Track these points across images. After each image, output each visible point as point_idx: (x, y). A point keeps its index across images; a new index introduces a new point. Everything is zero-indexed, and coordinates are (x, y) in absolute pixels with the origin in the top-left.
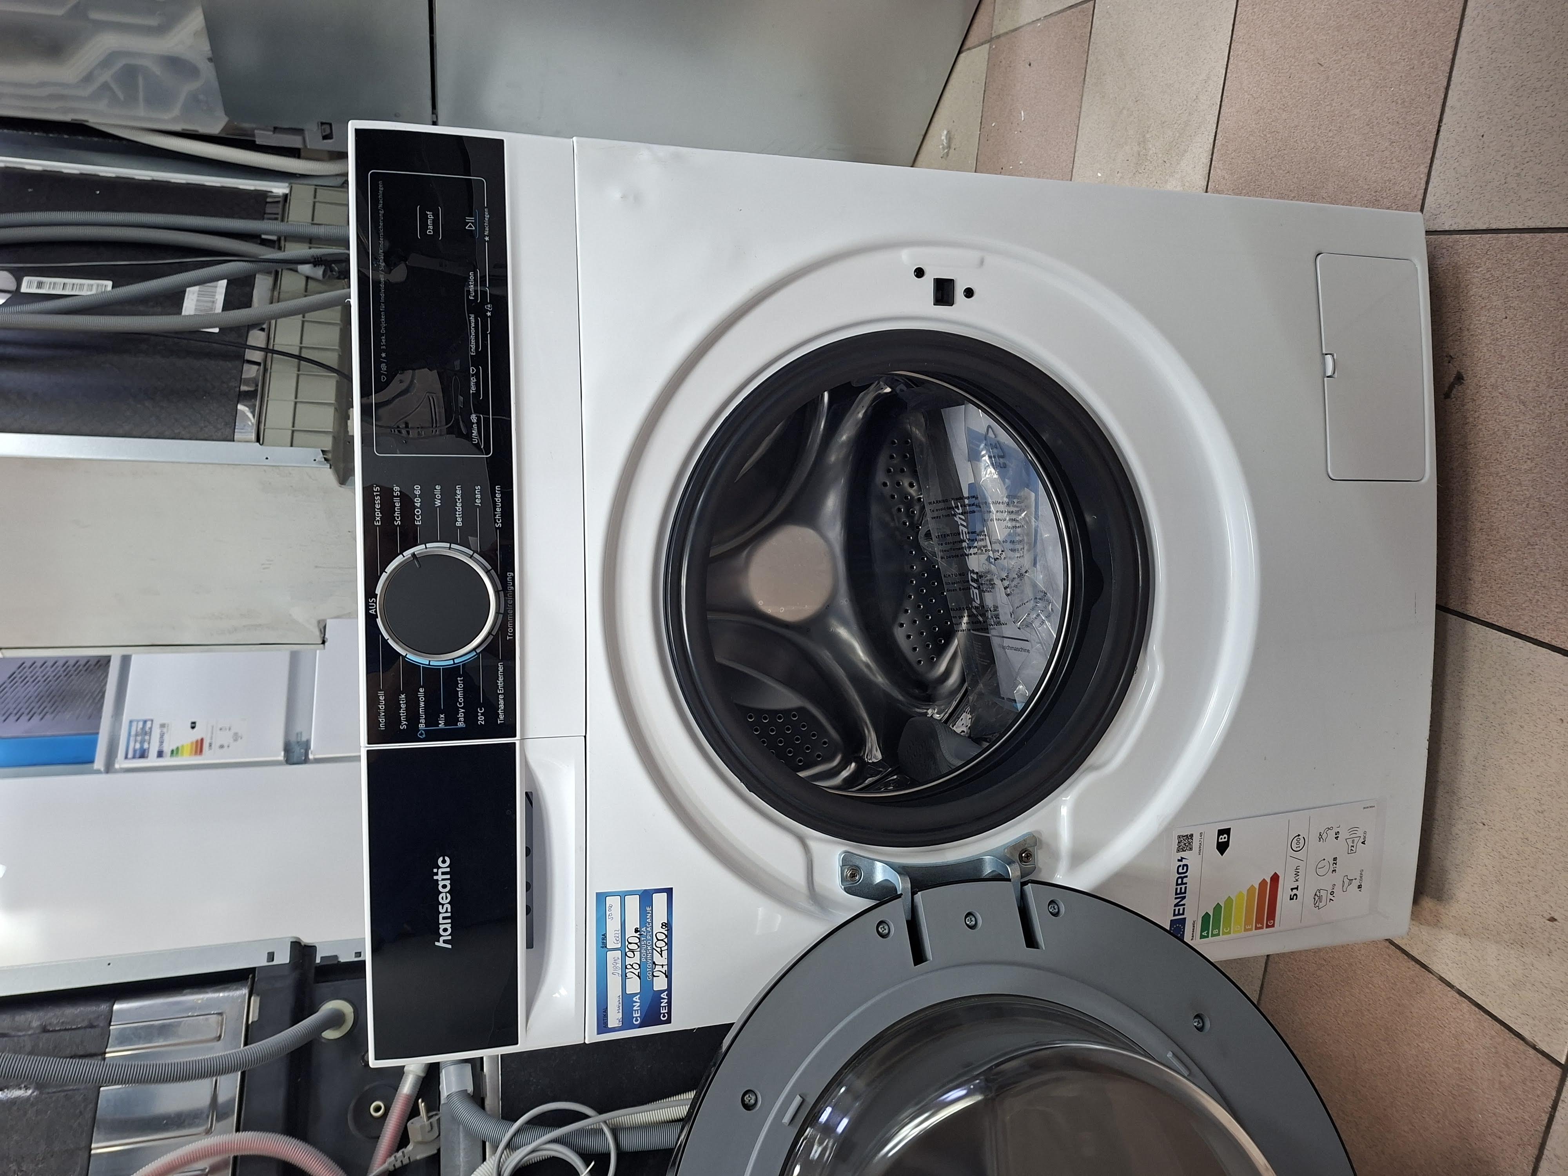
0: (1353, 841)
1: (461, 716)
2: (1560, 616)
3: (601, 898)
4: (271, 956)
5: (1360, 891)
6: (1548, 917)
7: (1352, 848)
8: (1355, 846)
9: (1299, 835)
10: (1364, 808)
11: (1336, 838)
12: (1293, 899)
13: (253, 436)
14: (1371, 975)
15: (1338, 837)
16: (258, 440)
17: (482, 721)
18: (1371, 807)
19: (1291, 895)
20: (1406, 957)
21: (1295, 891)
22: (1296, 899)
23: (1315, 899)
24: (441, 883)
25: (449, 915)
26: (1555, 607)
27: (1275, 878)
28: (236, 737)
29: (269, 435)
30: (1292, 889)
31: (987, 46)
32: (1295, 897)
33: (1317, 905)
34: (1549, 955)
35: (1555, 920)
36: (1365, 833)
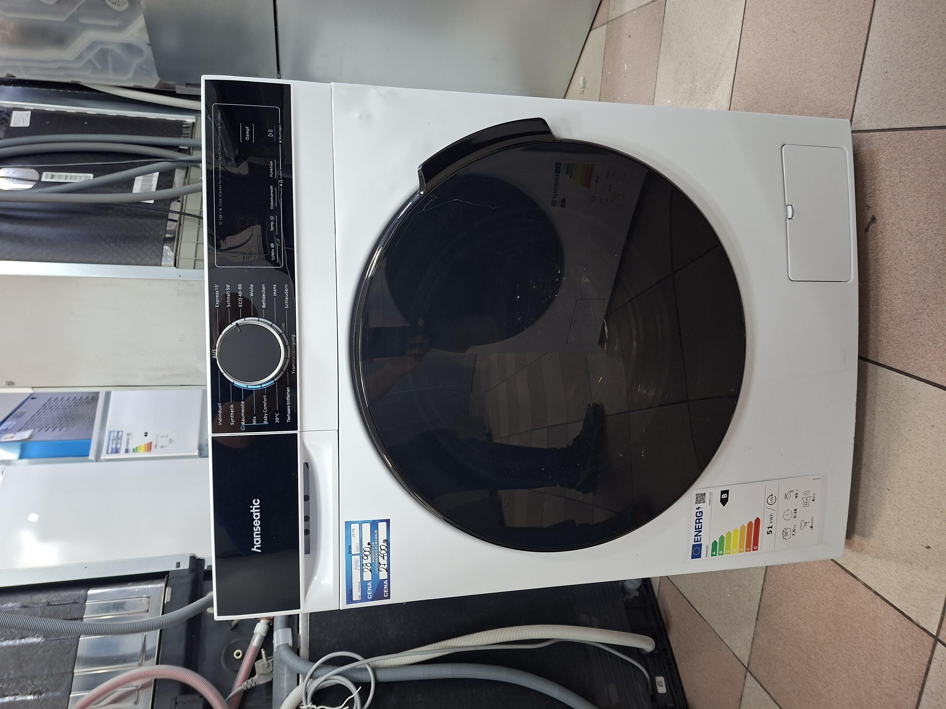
0: (807, 499)
1: (265, 417)
2: (932, 362)
3: (348, 524)
4: (178, 565)
5: (812, 529)
6: (926, 545)
7: (806, 504)
8: (808, 503)
9: (772, 495)
10: (814, 479)
11: (796, 497)
12: (769, 534)
13: (172, 263)
14: (824, 582)
15: (797, 497)
16: (175, 266)
17: (278, 421)
18: (818, 479)
19: (768, 531)
20: (844, 571)
21: (770, 529)
22: (771, 534)
23: (783, 534)
24: (255, 514)
25: (259, 532)
26: (929, 357)
27: (758, 521)
28: (171, 441)
29: (181, 262)
30: (768, 528)
31: (605, 26)
32: (770, 532)
33: (784, 537)
34: (926, 569)
35: (930, 548)
36: (814, 494)
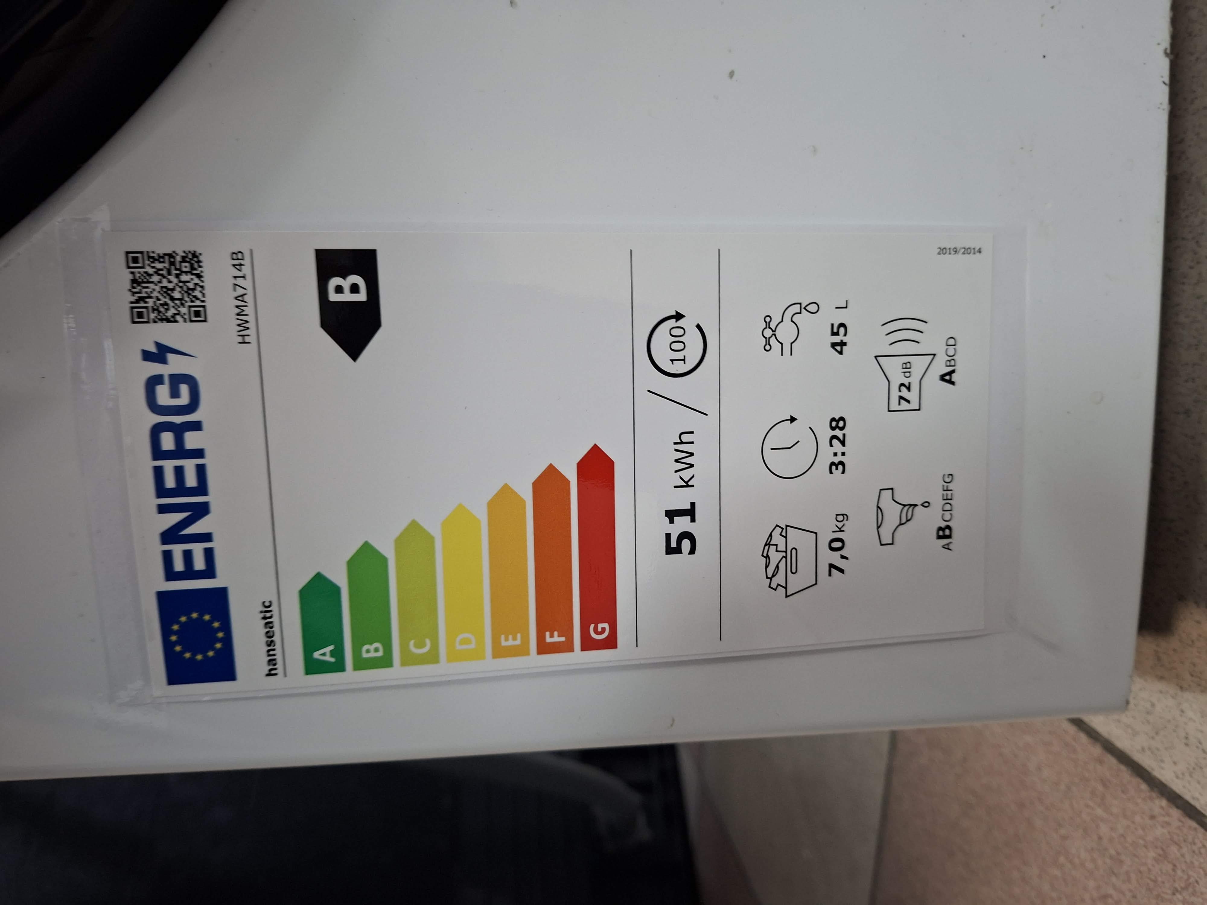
0: (907, 368)
5: (947, 547)
7: (904, 393)
8: (915, 387)
9: (678, 316)
10: (942, 251)
11: (833, 345)
12: (678, 550)
14: (1063, 831)
15: (843, 344)
18: (967, 251)
19: (668, 536)
20: (1144, 786)
21: (682, 524)
22: (692, 551)
23: (767, 557)
27: (598, 466)
30: (671, 515)
32: (686, 544)
33: (780, 579)
36: (952, 342)
